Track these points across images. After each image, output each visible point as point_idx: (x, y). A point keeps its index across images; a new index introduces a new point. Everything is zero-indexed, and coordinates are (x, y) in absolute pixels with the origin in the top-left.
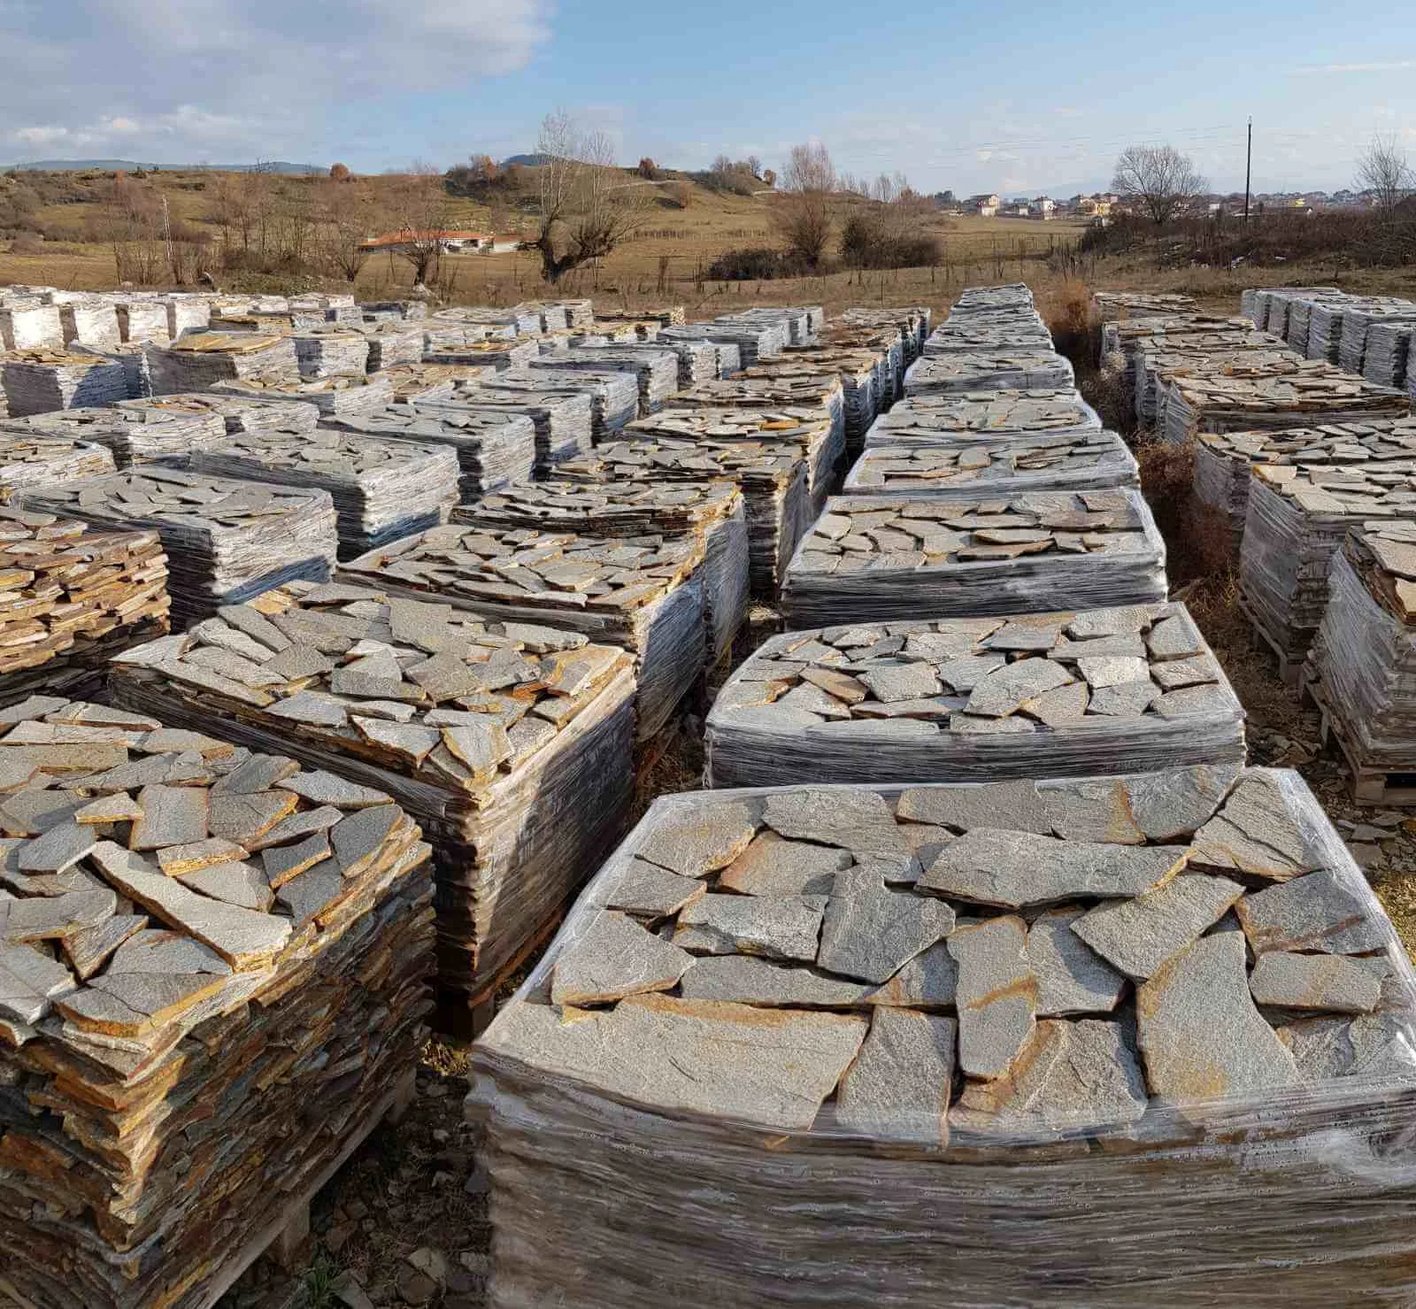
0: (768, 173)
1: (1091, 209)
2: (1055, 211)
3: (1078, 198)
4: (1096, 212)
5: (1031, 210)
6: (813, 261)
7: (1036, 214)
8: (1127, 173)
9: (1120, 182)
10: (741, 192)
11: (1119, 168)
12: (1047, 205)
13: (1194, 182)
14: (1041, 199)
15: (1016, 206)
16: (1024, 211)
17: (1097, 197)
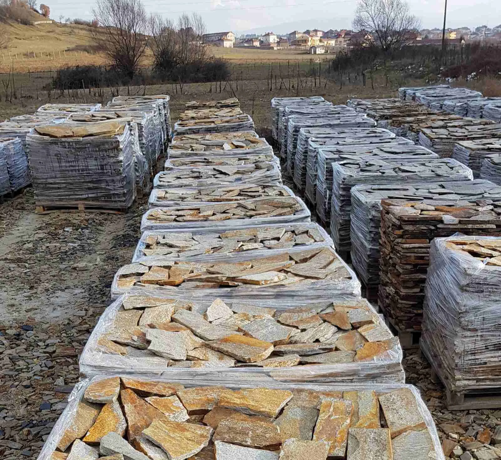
0: (43, 7)
1: (306, 41)
2: (278, 43)
3: (294, 33)
4: (309, 44)
5: (261, 42)
6: (131, 74)
7: (265, 46)
8: (364, 15)
9: (359, 21)
10: (25, 23)
11: (359, 11)
12: (273, 39)
13: (410, 20)
14: (268, 35)
15: (250, 40)
16: (257, 44)
17: (308, 32)
